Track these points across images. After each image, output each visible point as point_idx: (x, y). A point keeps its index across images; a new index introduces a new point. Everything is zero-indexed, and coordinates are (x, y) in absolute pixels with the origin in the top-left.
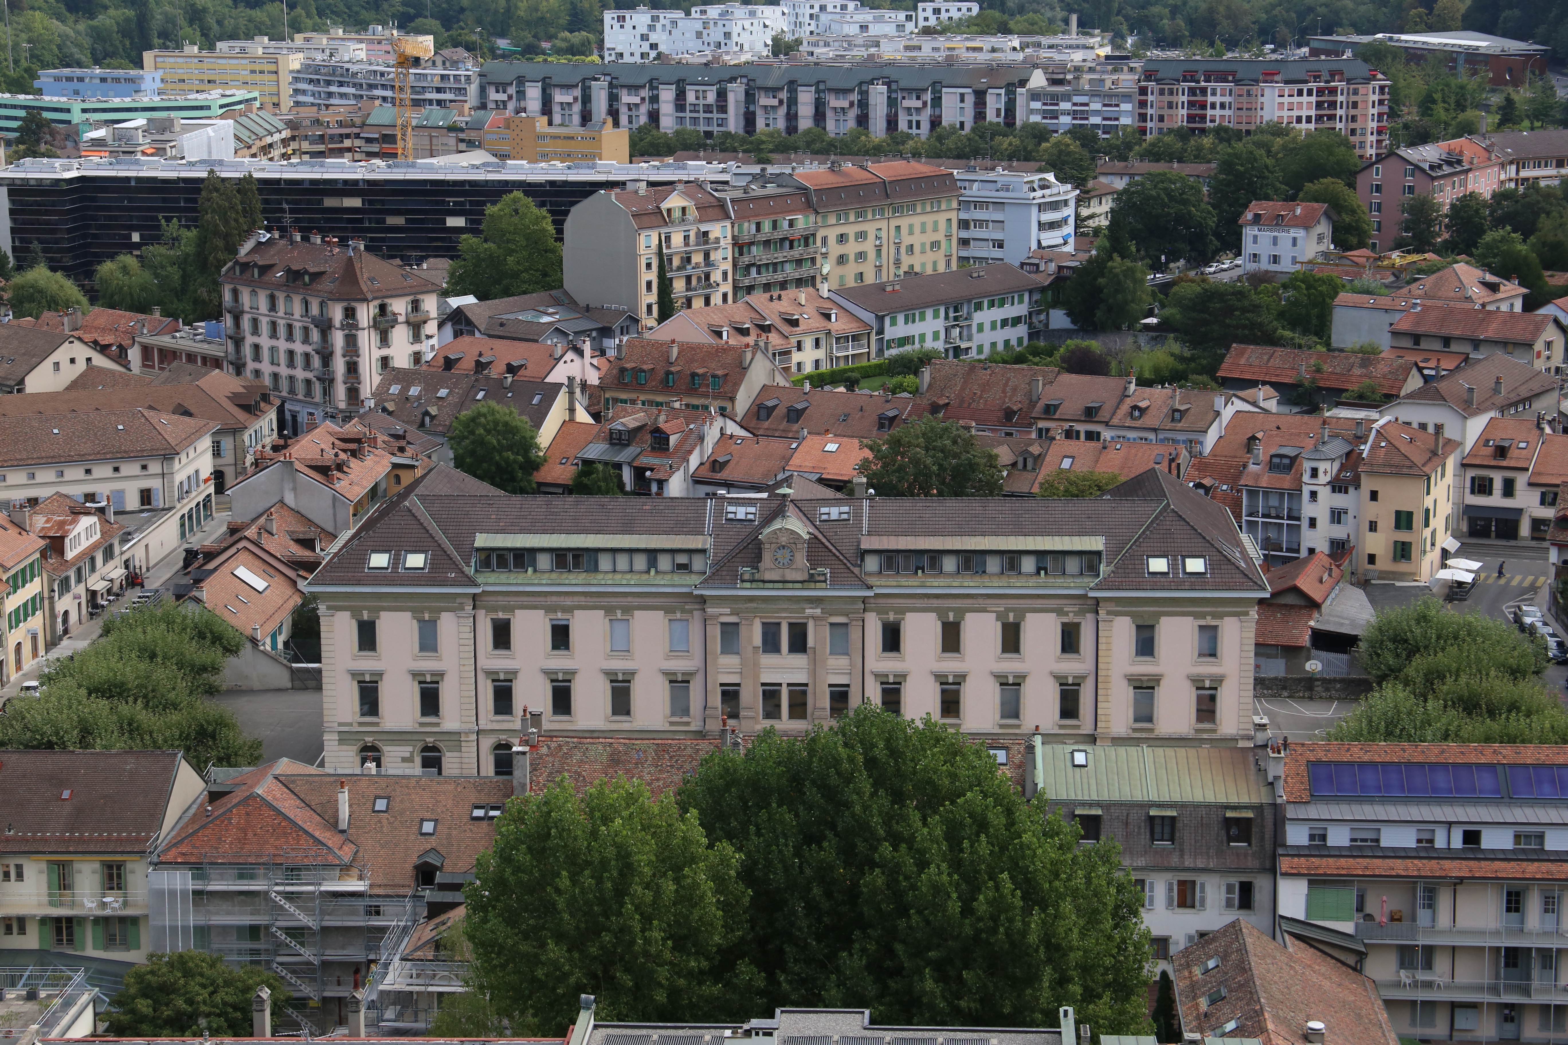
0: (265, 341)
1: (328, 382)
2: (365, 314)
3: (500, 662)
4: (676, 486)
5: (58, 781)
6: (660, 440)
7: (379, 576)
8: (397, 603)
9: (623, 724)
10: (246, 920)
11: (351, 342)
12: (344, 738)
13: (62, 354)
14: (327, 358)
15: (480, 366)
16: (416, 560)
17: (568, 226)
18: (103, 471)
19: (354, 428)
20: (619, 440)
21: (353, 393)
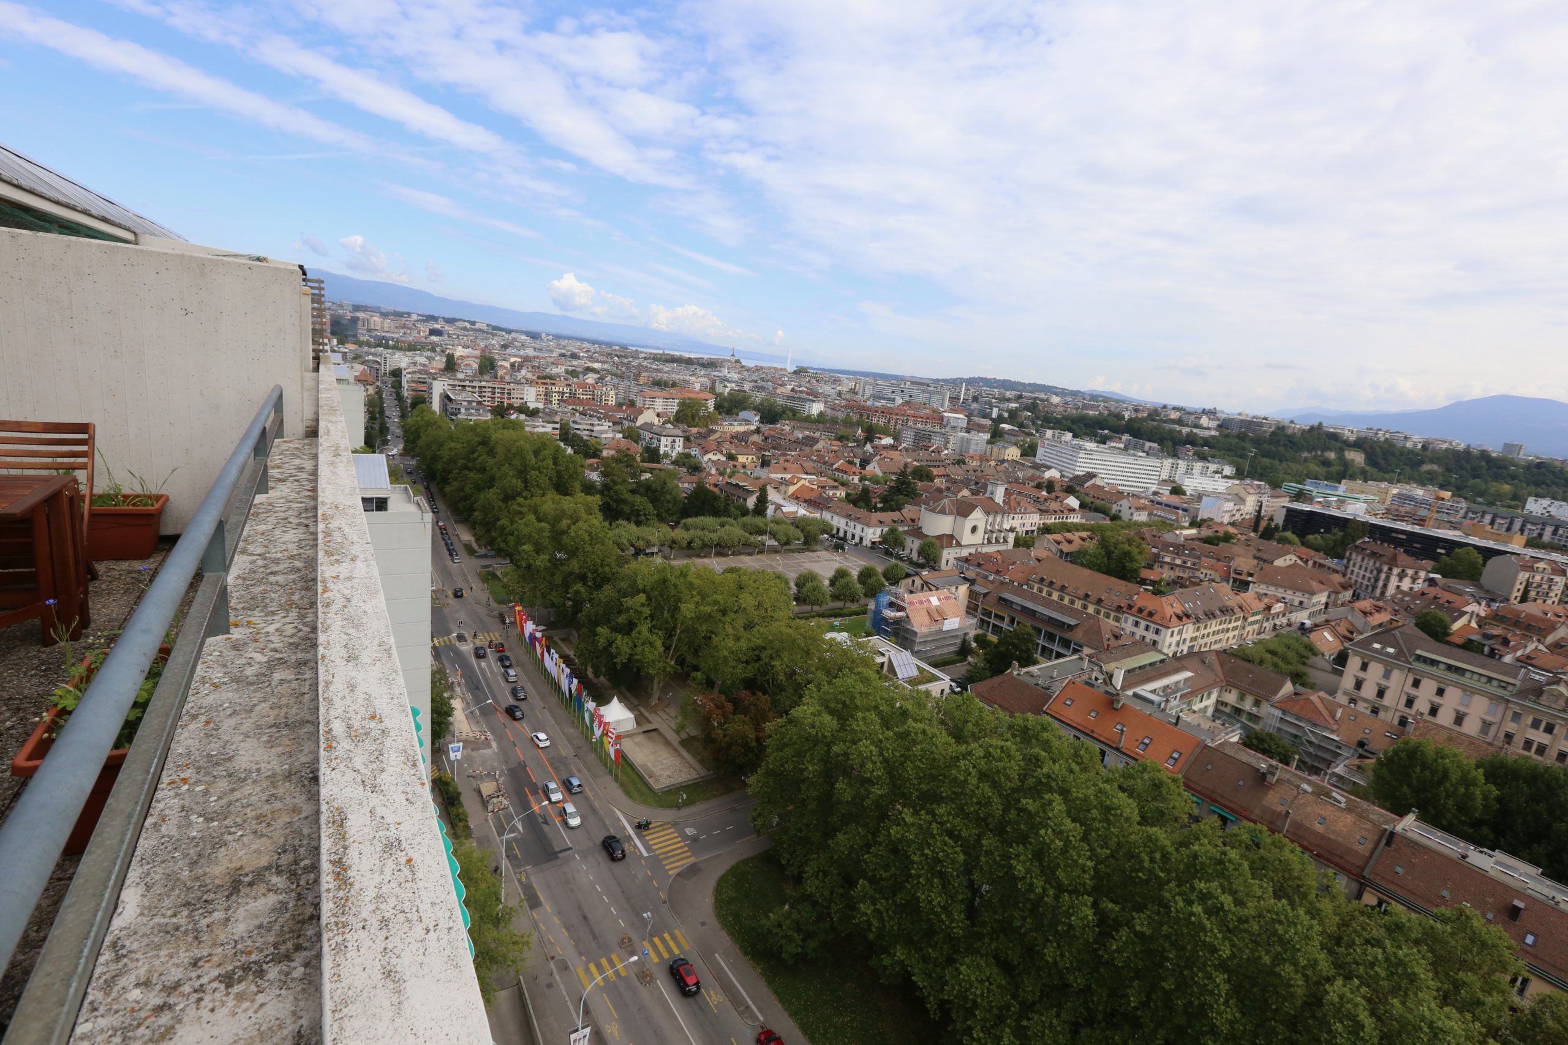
0: (1356, 570)
1: (1374, 587)
2: (1396, 571)
3: (1413, 692)
4: (1508, 659)
5: (1249, 672)
6: (1506, 642)
7: (1376, 651)
8: (1379, 661)
9: (1457, 728)
10: (1295, 732)
11: (1388, 579)
12: (1345, 693)
13: (1288, 557)
14: (1377, 580)
15: (1435, 598)
16: (1391, 650)
17: (1490, 563)
18: (1290, 592)
19: (1380, 603)
20: (1487, 637)
21: (1383, 593)
